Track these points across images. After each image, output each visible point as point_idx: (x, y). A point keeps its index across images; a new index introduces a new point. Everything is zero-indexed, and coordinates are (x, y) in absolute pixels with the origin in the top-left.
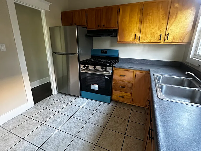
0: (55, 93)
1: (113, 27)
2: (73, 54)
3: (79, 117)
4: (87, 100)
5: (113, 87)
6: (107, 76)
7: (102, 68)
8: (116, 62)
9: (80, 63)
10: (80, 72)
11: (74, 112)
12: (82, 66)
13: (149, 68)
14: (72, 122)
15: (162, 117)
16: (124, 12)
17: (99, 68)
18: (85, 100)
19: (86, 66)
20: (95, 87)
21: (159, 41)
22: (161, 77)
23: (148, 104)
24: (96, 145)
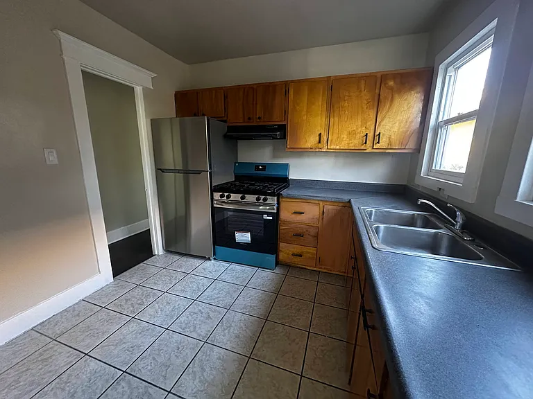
0: (158, 253)
1: (277, 119)
2: (199, 172)
3: (211, 300)
4: (227, 264)
5: (281, 236)
6: (269, 214)
7: (258, 199)
8: (285, 187)
9: (214, 189)
10: (213, 208)
11: (201, 290)
12: (217, 195)
13: (349, 198)
14: (196, 311)
15: (387, 283)
16: (297, 93)
17: (251, 198)
18: (224, 266)
19: (226, 194)
20: (244, 237)
21: (362, 147)
22: (373, 212)
23: (352, 264)
24: (249, 358)
